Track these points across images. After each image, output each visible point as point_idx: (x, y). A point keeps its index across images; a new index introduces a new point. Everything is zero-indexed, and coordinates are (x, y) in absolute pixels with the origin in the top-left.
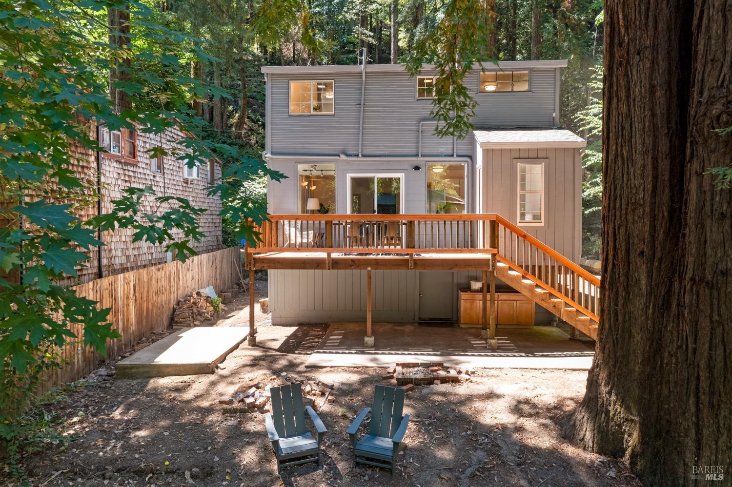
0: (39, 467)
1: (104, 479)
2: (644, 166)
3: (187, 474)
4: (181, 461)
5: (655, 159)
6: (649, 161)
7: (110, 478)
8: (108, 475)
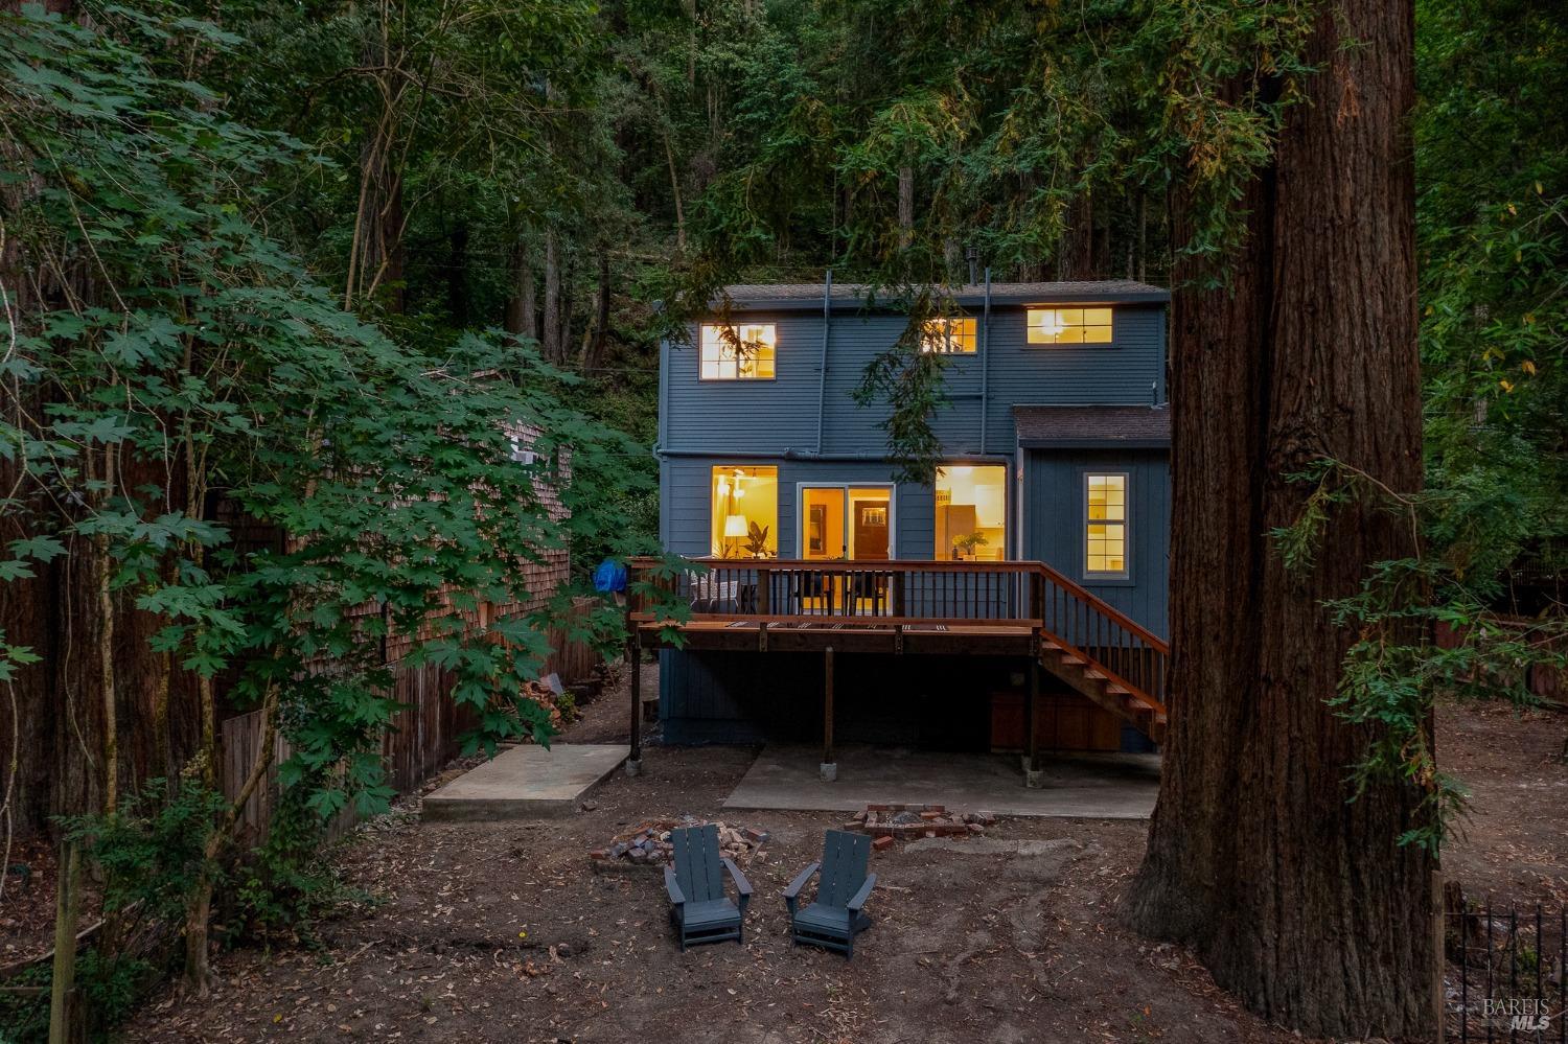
0: (341, 936)
1: (436, 953)
2: (1218, 511)
3: (553, 950)
4: (542, 932)
5: (1232, 502)
6: (1225, 506)
7: (444, 952)
8: (440, 948)
